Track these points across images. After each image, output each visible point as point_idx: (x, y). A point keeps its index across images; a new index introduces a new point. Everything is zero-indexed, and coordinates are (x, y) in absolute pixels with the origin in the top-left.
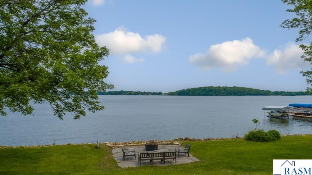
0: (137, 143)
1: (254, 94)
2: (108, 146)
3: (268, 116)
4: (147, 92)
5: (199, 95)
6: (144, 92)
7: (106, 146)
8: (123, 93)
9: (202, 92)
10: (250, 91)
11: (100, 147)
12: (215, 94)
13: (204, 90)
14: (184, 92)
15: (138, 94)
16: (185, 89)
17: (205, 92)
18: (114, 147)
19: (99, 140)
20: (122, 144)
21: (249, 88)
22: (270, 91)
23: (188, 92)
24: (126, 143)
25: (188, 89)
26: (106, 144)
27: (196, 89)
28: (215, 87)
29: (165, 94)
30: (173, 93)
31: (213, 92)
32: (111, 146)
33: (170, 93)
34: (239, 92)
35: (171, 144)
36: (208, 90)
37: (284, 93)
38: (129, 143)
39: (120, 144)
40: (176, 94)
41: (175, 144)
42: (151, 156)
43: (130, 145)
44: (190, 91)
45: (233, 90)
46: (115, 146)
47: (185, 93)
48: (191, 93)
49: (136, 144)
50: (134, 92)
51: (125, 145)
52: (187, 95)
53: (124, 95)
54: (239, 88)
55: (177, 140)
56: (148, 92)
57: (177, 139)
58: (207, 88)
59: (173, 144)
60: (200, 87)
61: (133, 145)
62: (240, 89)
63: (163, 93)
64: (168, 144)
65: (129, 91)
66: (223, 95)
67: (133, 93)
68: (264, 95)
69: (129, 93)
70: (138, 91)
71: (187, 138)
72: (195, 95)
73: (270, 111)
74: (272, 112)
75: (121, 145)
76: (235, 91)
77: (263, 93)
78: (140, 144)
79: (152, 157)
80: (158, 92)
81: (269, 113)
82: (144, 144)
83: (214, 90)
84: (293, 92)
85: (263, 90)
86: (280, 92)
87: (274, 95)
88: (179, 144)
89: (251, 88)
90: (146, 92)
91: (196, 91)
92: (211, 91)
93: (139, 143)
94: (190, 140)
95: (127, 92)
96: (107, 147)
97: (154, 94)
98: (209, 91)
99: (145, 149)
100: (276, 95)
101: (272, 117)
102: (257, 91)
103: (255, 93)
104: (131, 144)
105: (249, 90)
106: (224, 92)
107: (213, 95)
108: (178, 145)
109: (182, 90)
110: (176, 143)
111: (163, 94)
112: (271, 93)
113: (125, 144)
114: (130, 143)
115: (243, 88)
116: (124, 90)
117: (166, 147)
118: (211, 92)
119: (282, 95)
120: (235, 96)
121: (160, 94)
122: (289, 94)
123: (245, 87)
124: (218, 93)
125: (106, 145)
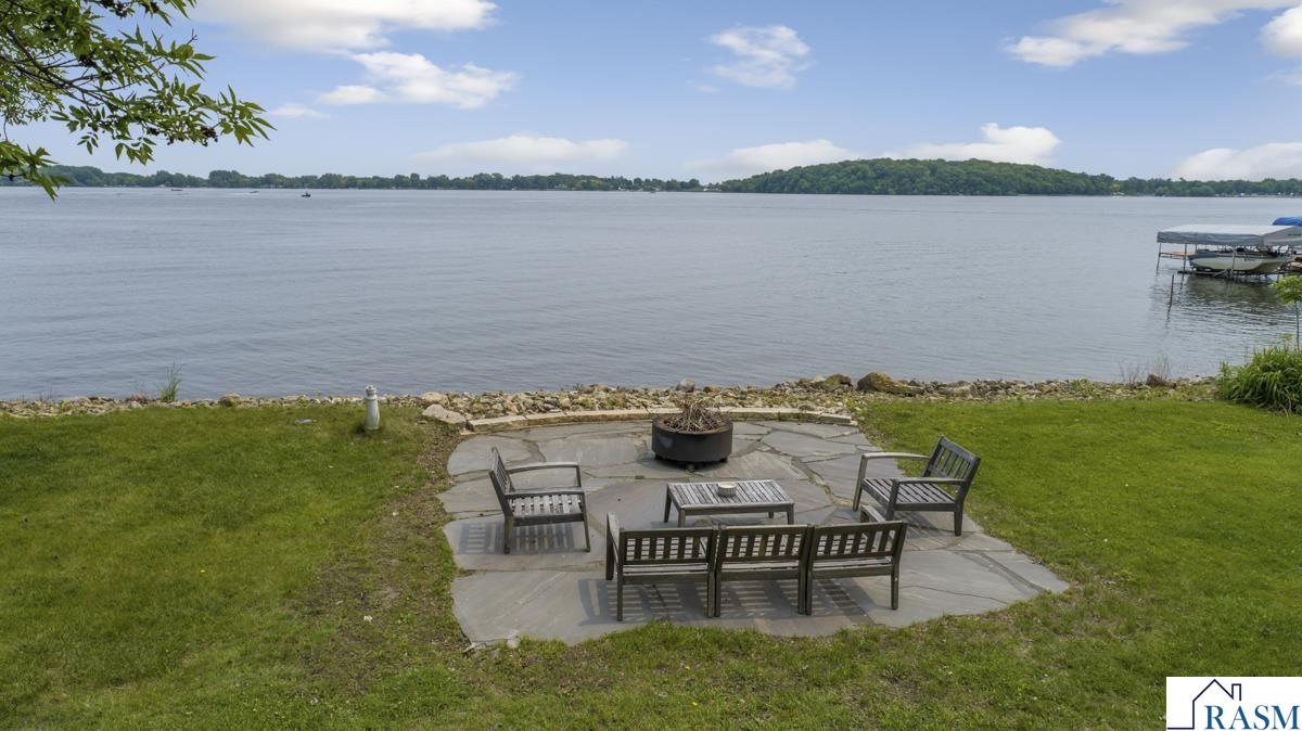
0: (602, 407)
1: (1046, 187)
2: (438, 422)
3: (1183, 272)
4: (647, 181)
5: (835, 190)
6: (638, 181)
7: (426, 418)
8: (564, 182)
9: (848, 181)
10: (1033, 178)
11: (381, 430)
12: (897, 187)
13: (854, 172)
14: (783, 178)
15: (616, 188)
16: (786, 169)
17: (858, 179)
18: (469, 427)
19: (374, 390)
20: (515, 408)
21: (1027, 166)
22: (1109, 180)
23: (797, 181)
24: (539, 403)
25: (796, 168)
26: (426, 405)
27: (827, 170)
28: (898, 161)
29: (712, 188)
30: (739, 184)
31: (887, 181)
32: (454, 418)
33: (729, 182)
34: (990, 180)
35: (798, 418)
36: (870, 173)
37: (1166, 188)
38: (557, 405)
39: (505, 411)
40: (752, 187)
41: (821, 420)
42: (702, 554)
43: (562, 414)
44: (801, 177)
45: (968, 174)
46: (474, 423)
47: (783, 183)
48: (807, 184)
49: (598, 413)
50: (602, 179)
51: (537, 416)
52: (792, 191)
53: (564, 189)
54: (990, 163)
55: (818, 386)
56: (651, 179)
57: (820, 378)
58: (867, 167)
59: (810, 419)
60: (842, 160)
61: (579, 420)
62: (993, 168)
63: (702, 183)
64: (781, 418)
65: (583, 177)
66: (926, 194)
67: (597, 182)
68: (1087, 192)
69: (583, 184)
70: (617, 175)
71: (878, 377)
72: (820, 191)
73: (1192, 249)
74: (1201, 254)
75: (511, 419)
76: (974, 178)
77: (1082, 183)
78: (617, 412)
79: (708, 559)
80: (687, 181)
81: (1191, 258)
82: (642, 411)
83: (894, 174)
84: (1203, 181)
85: (1083, 176)
86: (1152, 181)
87: (1126, 194)
88: (844, 416)
89: (1035, 166)
90: (643, 179)
91: (826, 175)
92: (883, 175)
93: (614, 404)
94: (893, 390)
95: (578, 178)
96: (425, 428)
97: (671, 186)
98: (874, 175)
99: (652, 454)
100: (1132, 195)
101: (1201, 273)
102: (1059, 176)
103: (1049, 184)
104: (565, 408)
105: (1027, 175)
106: (931, 180)
107: (886, 193)
108: (844, 423)
109: (775, 172)
110: (832, 413)
111: (703, 187)
112: (1115, 186)
113: (534, 407)
114: (565, 401)
115: (1008, 164)
116: (564, 172)
117: (774, 440)
118: (881, 182)
119: (1160, 195)
120: (972, 194)
121: (693, 186)
122: (1188, 191)
123: (1012, 162)
124: (908, 186)
125: (425, 413)
